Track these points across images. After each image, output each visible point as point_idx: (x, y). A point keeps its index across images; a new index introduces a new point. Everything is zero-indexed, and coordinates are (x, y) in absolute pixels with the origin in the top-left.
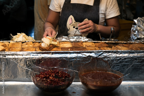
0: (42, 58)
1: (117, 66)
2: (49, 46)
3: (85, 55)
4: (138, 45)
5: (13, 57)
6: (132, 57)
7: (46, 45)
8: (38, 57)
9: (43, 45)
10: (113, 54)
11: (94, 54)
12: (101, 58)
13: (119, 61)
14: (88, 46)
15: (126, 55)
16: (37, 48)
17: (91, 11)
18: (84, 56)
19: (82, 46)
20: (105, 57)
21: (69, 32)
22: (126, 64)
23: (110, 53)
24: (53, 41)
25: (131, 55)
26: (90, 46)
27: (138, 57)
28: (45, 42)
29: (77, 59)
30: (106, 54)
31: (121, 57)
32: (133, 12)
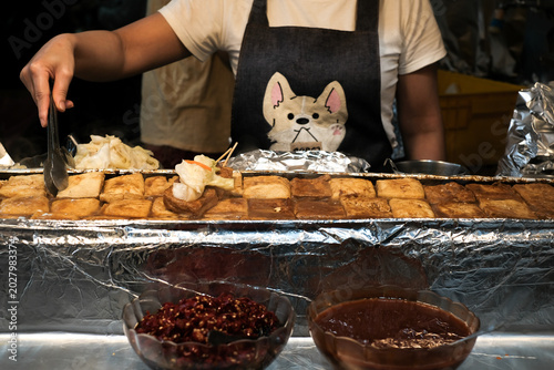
0: (170, 247)
1: (453, 277)
2: (203, 196)
3: (334, 236)
4: (536, 190)
5: (61, 240)
6: (511, 246)
7: (191, 192)
8: (154, 240)
9: (178, 192)
10: (442, 233)
11: (368, 232)
12: (396, 249)
13: (462, 261)
14: (348, 196)
15: (490, 237)
16: (157, 201)
17: (348, 53)
18: (331, 240)
19: (326, 193)
20: (412, 245)
21: (272, 135)
22: (489, 269)
23: (430, 231)
24: (218, 173)
25: (509, 239)
26: (356, 196)
27: (535, 247)
28: (187, 182)
29: (303, 251)
30: (415, 233)
31: (470, 243)
32: (514, 49)
